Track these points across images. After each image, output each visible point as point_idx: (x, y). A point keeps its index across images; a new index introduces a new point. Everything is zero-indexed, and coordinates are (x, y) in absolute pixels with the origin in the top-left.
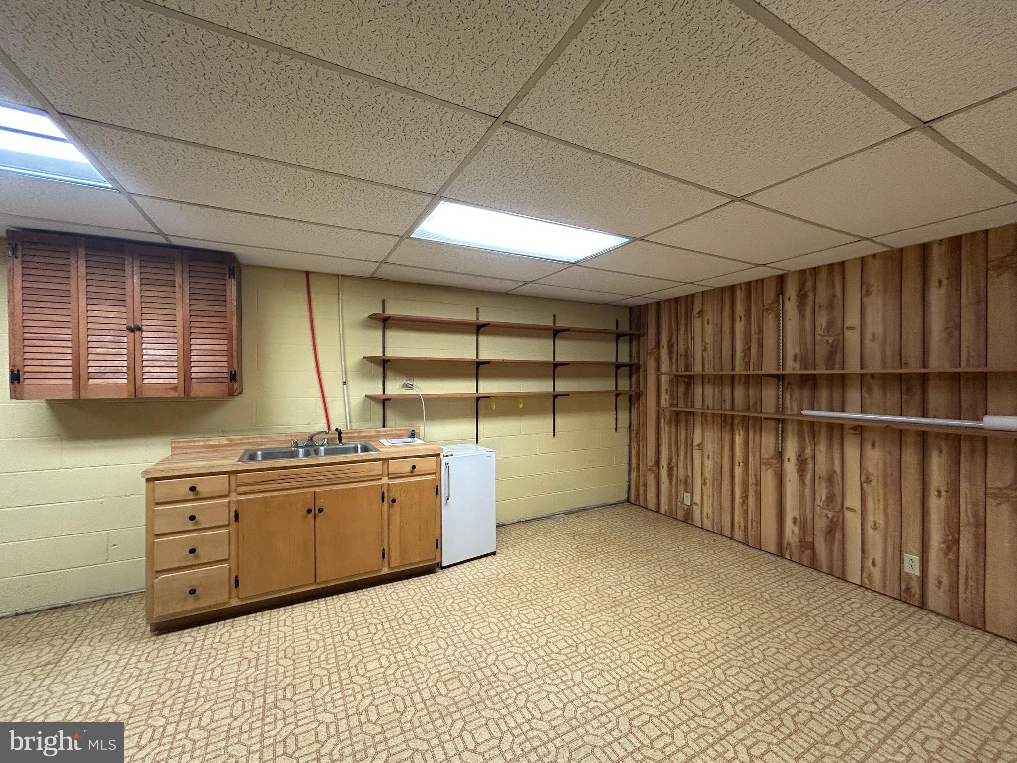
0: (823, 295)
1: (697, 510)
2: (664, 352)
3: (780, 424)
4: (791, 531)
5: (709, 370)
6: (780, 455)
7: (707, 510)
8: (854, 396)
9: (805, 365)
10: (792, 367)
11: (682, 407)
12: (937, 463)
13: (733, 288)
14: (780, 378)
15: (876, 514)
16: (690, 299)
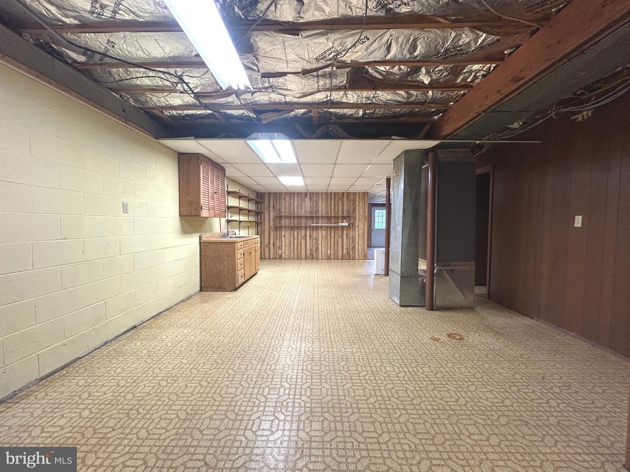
0: (315, 199)
1: (283, 254)
2: (271, 209)
3: (306, 227)
4: (308, 252)
5: (287, 214)
6: (306, 235)
7: (287, 253)
8: (320, 221)
9: (311, 214)
10: (308, 215)
11: (278, 225)
12: (332, 232)
13: (294, 193)
14: (306, 217)
15: (324, 245)
16: (281, 194)
